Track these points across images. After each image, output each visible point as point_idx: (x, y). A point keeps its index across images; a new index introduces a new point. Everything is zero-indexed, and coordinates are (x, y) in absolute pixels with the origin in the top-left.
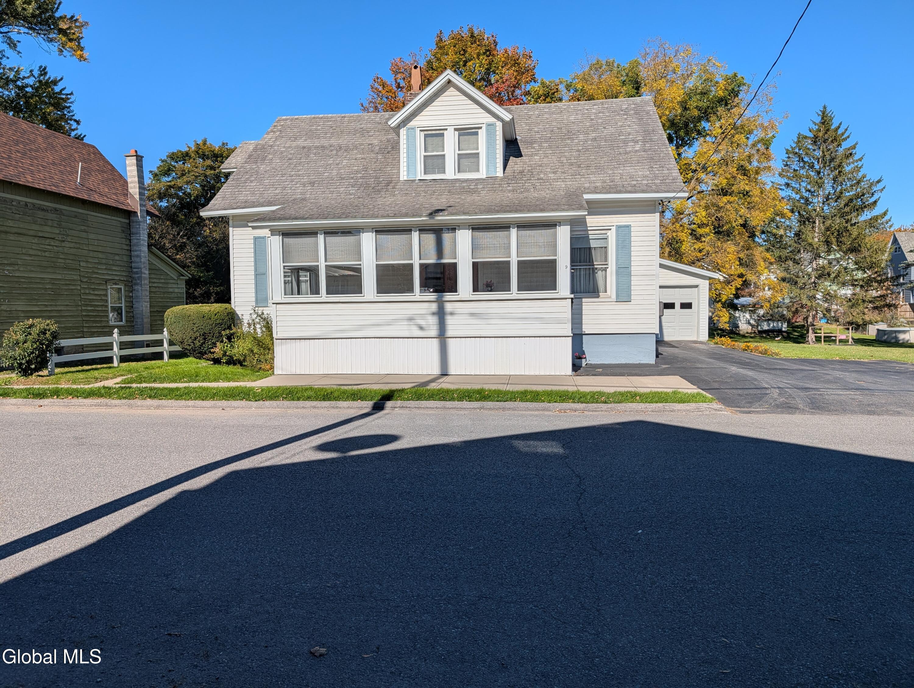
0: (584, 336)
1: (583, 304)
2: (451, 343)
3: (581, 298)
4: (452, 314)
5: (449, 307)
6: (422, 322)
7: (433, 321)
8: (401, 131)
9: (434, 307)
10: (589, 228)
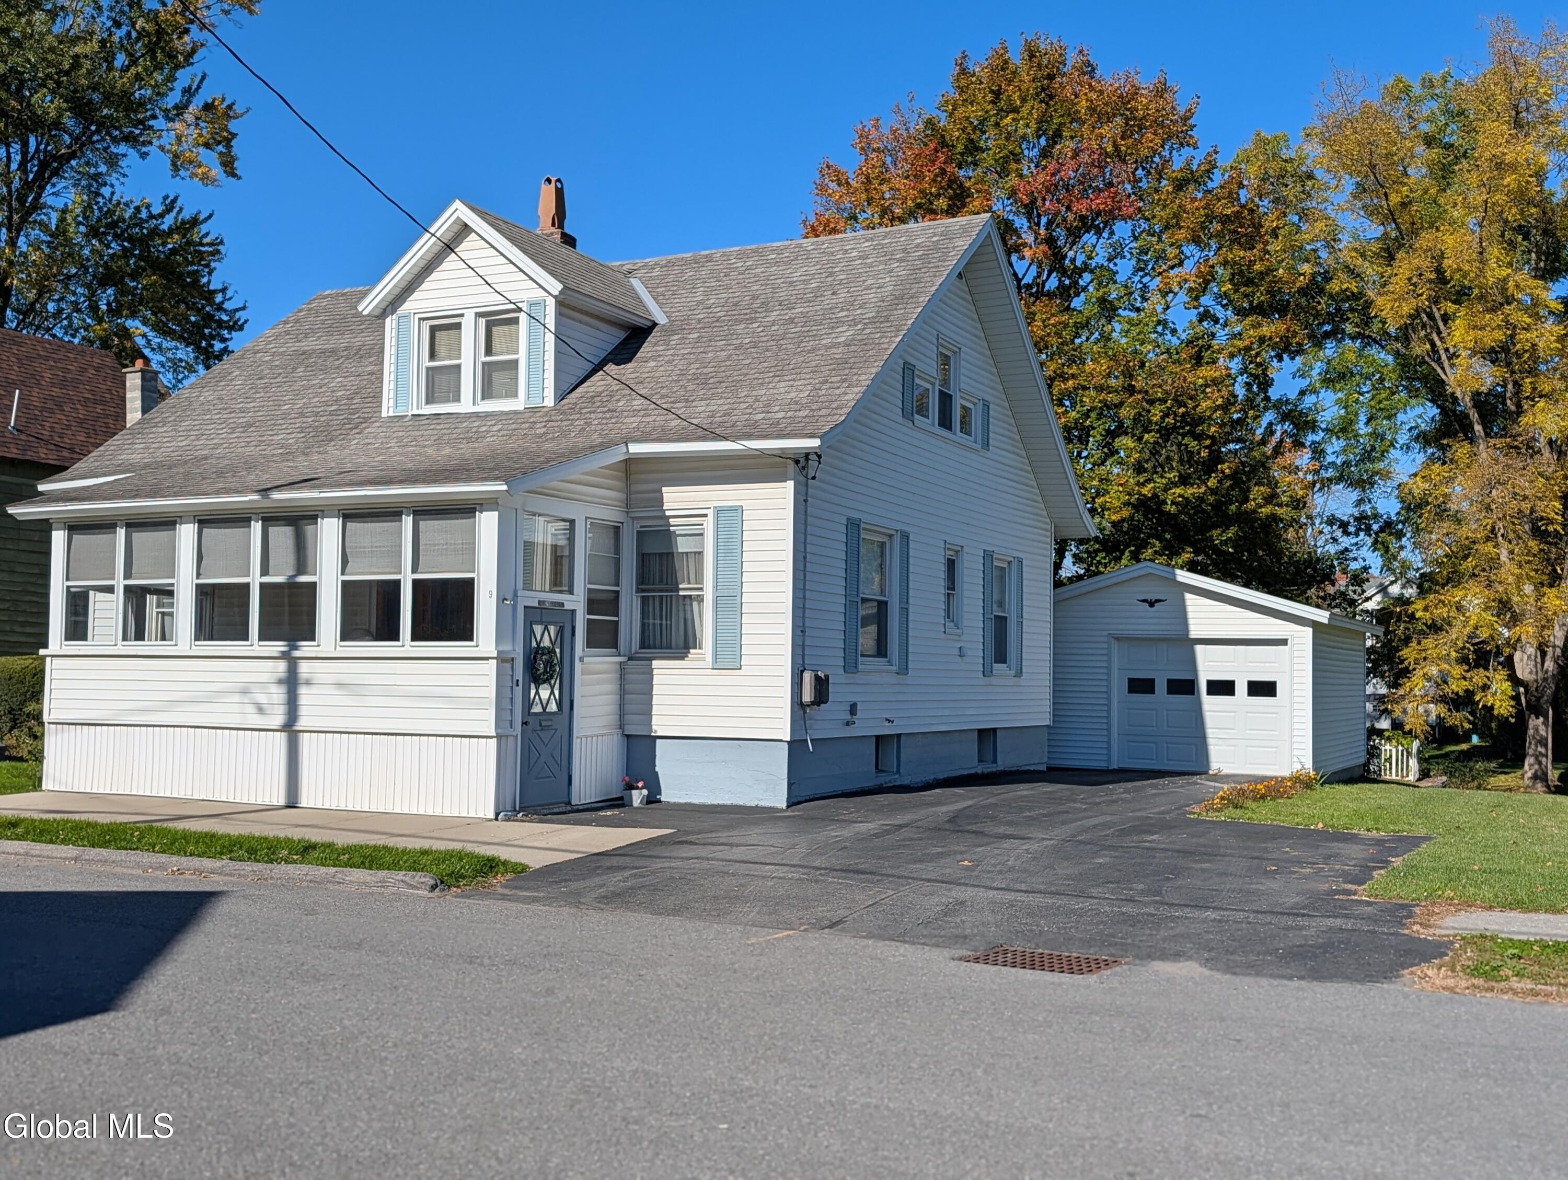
0: (658, 741)
1: (655, 672)
2: (305, 741)
3: (651, 659)
4: (308, 683)
5: (304, 668)
6: (262, 699)
7: (278, 694)
8: (388, 320)
9: (282, 666)
10: (668, 513)
